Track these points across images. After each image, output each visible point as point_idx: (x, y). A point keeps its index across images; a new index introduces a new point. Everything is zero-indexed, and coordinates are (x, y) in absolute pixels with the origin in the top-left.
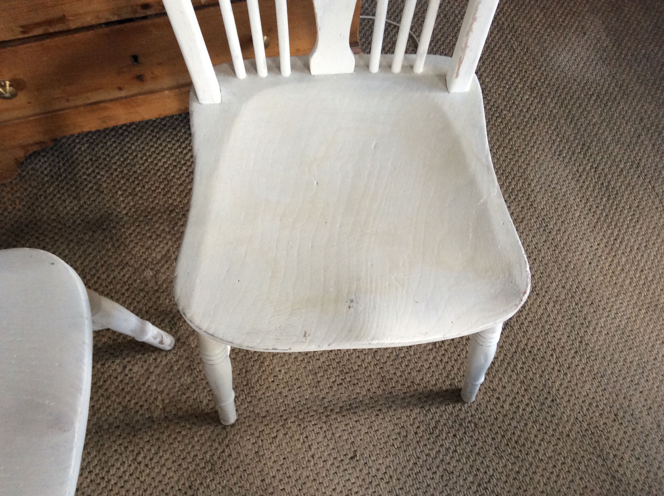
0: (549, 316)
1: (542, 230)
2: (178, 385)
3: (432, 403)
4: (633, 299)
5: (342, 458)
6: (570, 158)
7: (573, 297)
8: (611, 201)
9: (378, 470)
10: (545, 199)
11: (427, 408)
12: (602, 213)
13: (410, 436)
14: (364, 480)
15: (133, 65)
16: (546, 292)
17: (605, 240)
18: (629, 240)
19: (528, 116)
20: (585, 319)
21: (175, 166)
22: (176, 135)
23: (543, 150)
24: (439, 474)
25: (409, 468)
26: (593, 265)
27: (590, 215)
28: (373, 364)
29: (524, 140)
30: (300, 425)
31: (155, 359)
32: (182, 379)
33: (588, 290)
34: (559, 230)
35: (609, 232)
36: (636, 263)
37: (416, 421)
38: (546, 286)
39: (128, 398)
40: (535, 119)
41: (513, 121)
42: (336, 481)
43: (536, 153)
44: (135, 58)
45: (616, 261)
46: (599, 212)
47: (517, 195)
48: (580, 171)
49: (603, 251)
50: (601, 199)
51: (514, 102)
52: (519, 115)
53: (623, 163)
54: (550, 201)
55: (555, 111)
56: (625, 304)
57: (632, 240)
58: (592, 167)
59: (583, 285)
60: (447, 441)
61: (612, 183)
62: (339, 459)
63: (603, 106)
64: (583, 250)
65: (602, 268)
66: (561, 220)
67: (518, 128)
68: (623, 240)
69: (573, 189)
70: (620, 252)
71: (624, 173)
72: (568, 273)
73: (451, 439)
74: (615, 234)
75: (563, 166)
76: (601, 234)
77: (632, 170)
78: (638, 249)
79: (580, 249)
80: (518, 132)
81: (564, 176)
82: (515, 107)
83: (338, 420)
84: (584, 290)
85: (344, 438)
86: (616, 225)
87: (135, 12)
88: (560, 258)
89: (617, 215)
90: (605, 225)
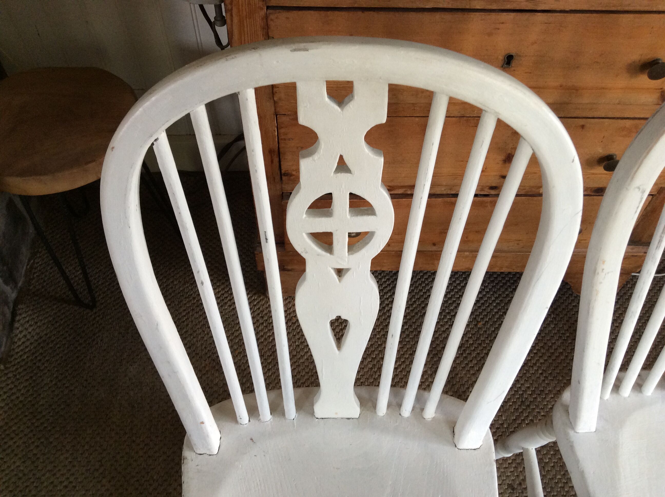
87: (482, 190)
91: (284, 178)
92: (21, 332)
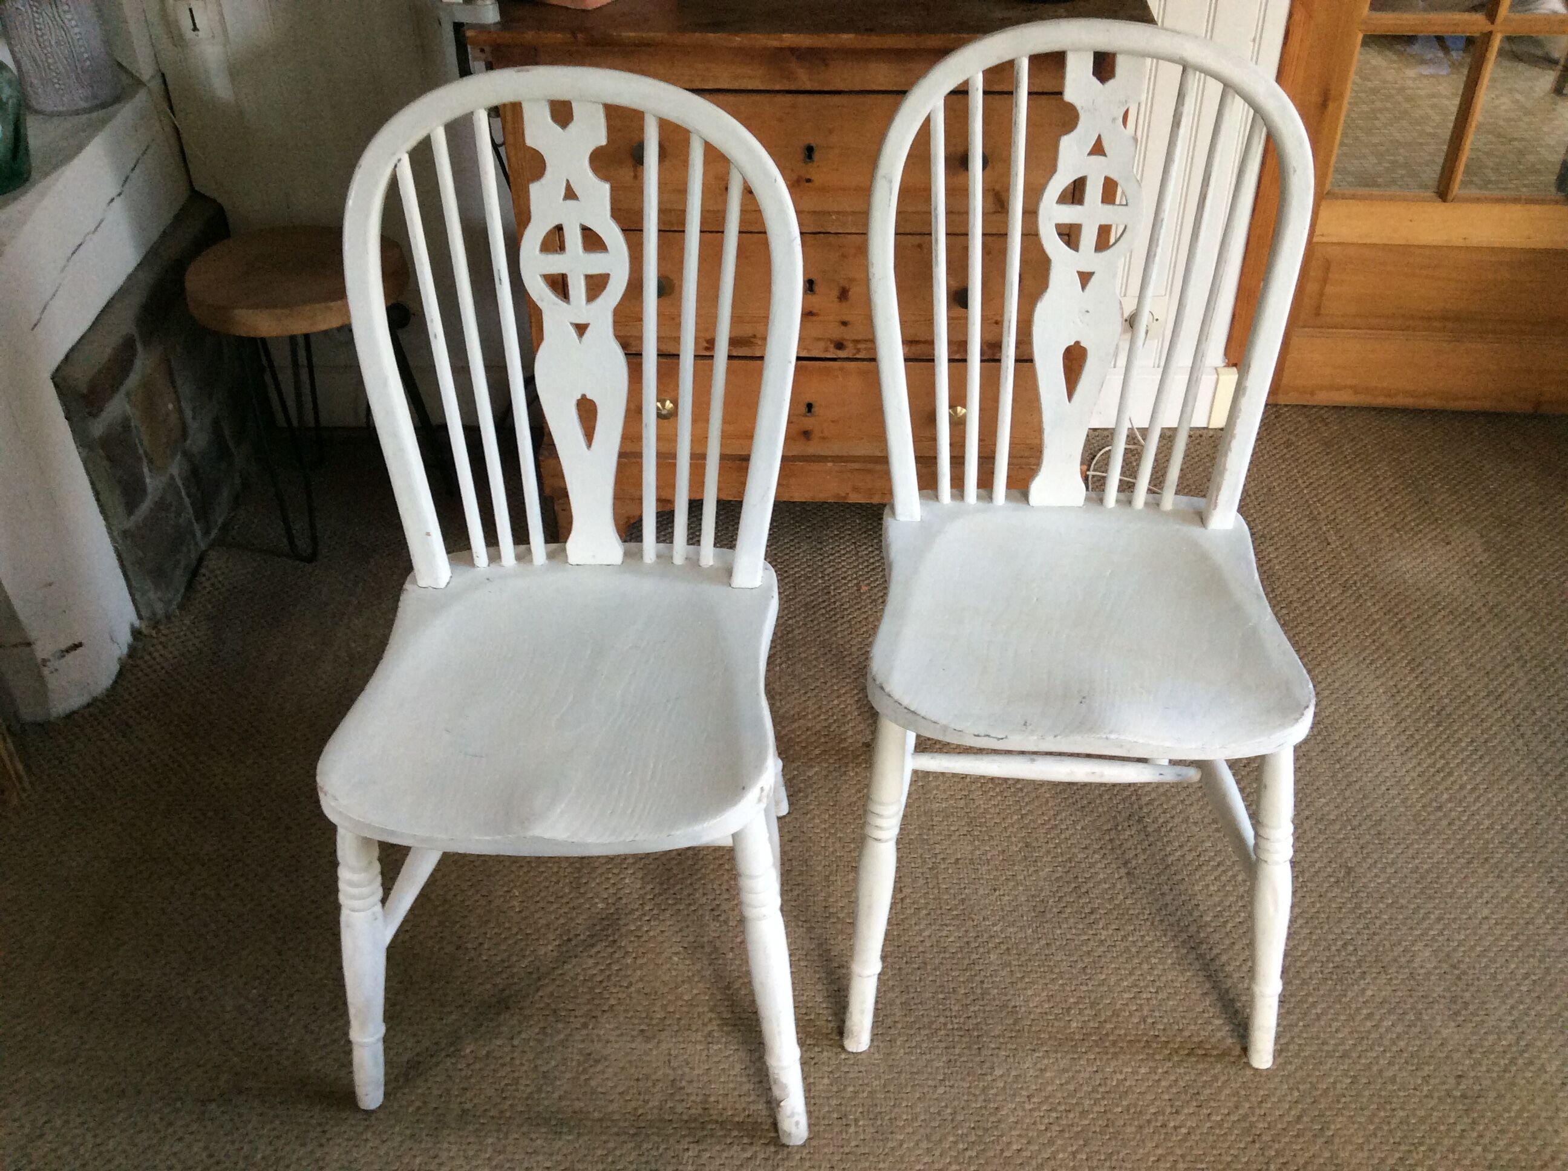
0: (1305, 832)
1: (1319, 738)
4: (1449, 843)
5: (943, 911)
6: (1387, 670)
7: (1349, 820)
8: (1441, 729)
9: (991, 937)
12: (1422, 739)
13: (1049, 916)
14: (968, 943)
15: (805, 416)
16: (1307, 806)
17: (1419, 769)
18: (1461, 776)
19: (1331, 614)
20: (1362, 848)
22: (822, 549)
24: (1080, 965)
25: (1037, 946)
26: (1391, 792)
27: (1403, 738)
28: (1017, 826)
29: (1318, 638)
33: (1376, 818)
34: (1348, 744)
35: (1429, 761)
36: (1465, 805)
37: (1064, 899)
40: (1342, 620)
41: (1306, 615)
42: (927, 933)
44: (809, 406)
45: (1431, 795)
46: (1417, 737)
48: (1399, 687)
49: (1413, 780)
50: (1426, 723)
51: (1313, 597)
52: (1318, 611)
53: (1473, 689)
54: (1342, 710)
55: (1376, 617)
56: (1433, 847)
57: (1465, 778)
58: (1420, 686)
59: (1370, 810)
60: (1104, 933)
61: (1449, 710)
62: (939, 912)
63: (1456, 624)
64: (1381, 772)
65: (1407, 799)
66: (1353, 733)
67: (1312, 624)
68: (1450, 774)
69: (1383, 704)
70: (1441, 788)
71: (1472, 702)
72: (1347, 793)
73: (1111, 932)
74: (1438, 766)
75: (1373, 677)
76: (1415, 761)
77: (1486, 702)
78: (1474, 789)
79: (1376, 771)
80: (1311, 629)
81: (1372, 686)
82: (1313, 602)
83: (950, 871)
84: (1369, 816)
85: (952, 891)
86: (1442, 757)
87: (826, 350)
88: (1340, 775)
89: (1448, 745)
90: (1425, 753)
92: (208, 580)
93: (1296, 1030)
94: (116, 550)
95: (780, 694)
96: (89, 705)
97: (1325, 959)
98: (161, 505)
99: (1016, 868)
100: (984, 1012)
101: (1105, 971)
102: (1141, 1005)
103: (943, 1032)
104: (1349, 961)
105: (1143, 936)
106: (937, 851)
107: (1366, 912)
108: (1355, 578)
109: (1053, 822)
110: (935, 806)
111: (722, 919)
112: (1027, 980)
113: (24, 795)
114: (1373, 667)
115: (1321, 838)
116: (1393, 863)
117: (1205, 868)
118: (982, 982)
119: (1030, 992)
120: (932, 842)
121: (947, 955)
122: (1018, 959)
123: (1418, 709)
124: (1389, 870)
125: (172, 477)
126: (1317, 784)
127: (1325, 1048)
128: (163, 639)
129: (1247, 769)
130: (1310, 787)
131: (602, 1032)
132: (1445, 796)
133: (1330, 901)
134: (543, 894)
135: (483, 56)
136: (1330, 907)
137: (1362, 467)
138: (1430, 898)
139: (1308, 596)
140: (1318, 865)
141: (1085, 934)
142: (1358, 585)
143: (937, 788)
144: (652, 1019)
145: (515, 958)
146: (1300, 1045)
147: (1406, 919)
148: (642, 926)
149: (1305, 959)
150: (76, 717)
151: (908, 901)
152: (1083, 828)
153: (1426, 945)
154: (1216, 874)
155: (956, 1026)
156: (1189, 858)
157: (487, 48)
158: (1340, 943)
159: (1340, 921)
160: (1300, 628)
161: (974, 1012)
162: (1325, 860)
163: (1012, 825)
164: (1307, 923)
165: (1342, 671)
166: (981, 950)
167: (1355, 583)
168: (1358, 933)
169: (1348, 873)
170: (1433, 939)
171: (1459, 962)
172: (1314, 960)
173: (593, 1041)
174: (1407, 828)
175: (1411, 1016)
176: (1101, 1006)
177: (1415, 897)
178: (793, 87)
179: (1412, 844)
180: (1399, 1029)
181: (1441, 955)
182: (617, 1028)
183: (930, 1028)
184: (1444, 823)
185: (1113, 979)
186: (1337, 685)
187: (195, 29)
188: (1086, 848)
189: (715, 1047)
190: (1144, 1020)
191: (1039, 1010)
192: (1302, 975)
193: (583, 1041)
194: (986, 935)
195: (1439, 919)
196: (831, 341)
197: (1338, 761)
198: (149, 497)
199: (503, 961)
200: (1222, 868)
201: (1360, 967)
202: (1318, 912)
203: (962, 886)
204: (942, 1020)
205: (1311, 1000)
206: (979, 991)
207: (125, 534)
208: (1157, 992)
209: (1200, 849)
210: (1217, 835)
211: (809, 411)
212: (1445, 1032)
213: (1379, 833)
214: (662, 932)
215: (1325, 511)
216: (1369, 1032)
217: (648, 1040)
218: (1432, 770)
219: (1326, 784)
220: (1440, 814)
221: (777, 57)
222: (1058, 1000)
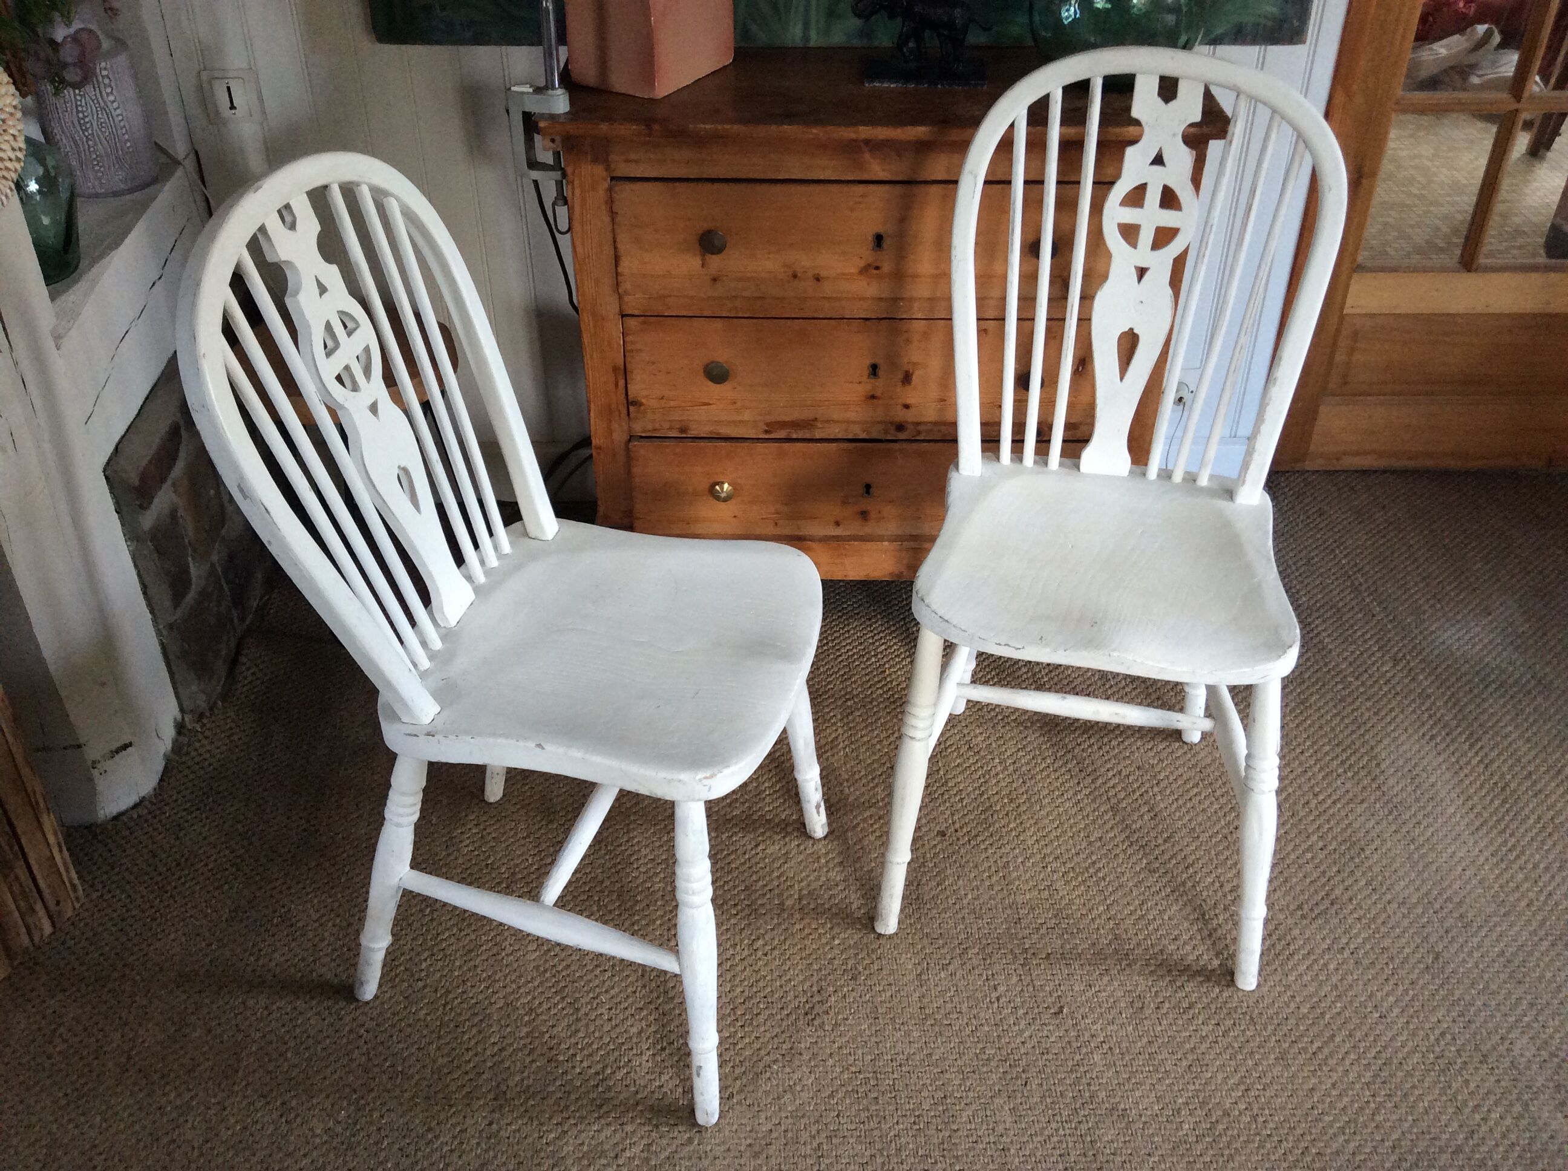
0: (1389, 917)
2: (823, 879)
3: (1188, 981)
4: (1531, 925)
5: (1041, 1010)
6: (1448, 746)
7: (1430, 903)
8: (1507, 805)
9: (1093, 1036)
10: (1400, 786)
11: (1178, 984)
12: (1490, 817)
13: (1148, 1012)
14: (1069, 1042)
15: (863, 496)
17: (1492, 849)
18: (1532, 855)
19: (1385, 689)
20: (1447, 932)
21: (863, 656)
22: (871, 626)
23: (1406, 730)
24: (1184, 1063)
25: (1139, 1044)
26: (1467, 873)
27: (1472, 816)
28: (1104, 917)
29: (1376, 714)
30: (984, 959)
31: (798, 846)
32: (830, 874)
33: (1456, 900)
34: (1419, 823)
35: (1500, 840)
36: (1541, 884)
37: (1161, 994)
38: (1388, 882)
39: (754, 877)
40: (1397, 694)
41: (1362, 690)
42: (1027, 1034)
43: (1394, 730)
44: (868, 488)
45: (1506, 876)
46: (1486, 815)
47: (1357, 773)
48: (1461, 763)
49: (1487, 860)
50: (1492, 801)
51: (1366, 671)
52: (1372, 686)
53: (1533, 765)
54: (1409, 789)
55: (1430, 691)
56: (1516, 929)
57: (1537, 856)
58: (1481, 761)
59: (1449, 892)
60: (1205, 1028)
61: (1513, 786)
62: (1036, 1011)
63: (1508, 697)
64: (1454, 853)
65: (1483, 879)
66: (1422, 813)
67: (1368, 699)
68: (1523, 853)
69: (1448, 782)
70: (1515, 867)
71: (1534, 777)
72: (1426, 875)
73: (1211, 1027)
74: (1510, 845)
75: (1435, 753)
76: (1486, 840)
77: (1547, 777)
78: (1547, 869)
79: (1449, 851)
80: (1369, 704)
81: (1435, 764)
82: (1366, 676)
83: (1042, 967)
84: (1449, 899)
85: (1047, 988)
86: (1512, 835)
87: (886, 432)
88: (1416, 856)
89: (1516, 823)
90: (1495, 831)
91: (632, 408)
92: (248, 669)
93: (1407, 1125)
94: (162, 645)
95: (847, 781)
96: (136, 806)
97: (1424, 1049)
98: (204, 594)
99: (1108, 962)
100: (1095, 1116)
101: (1210, 1069)
102: (1249, 1103)
103: (1055, 1139)
104: (1450, 1051)
105: (1244, 1031)
106: (1027, 946)
107: (1459, 1000)
108: (1404, 651)
109: (1139, 912)
110: (1020, 899)
111: (816, 1023)
112: (1134, 1081)
113: (77, 906)
114: (1433, 743)
115: (1406, 923)
116: (1479, 947)
117: (1296, 957)
118: (1089, 1084)
119: (1138, 1094)
120: (1020, 936)
121: (1050, 1057)
122: (1122, 1059)
123: (1482, 786)
124: (1475, 955)
125: (213, 565)
126: (1395, 866)
127: (1437, 1143)
128: (208, 733)
129: (1325, 852)
130: (1388, 869)
131: (709, 1148)
132: (1521, 876)
133: (1422, 988)
134: (630, 1000)
135: (551, 144)
136: (1423, 994)
137: (1396, 536)
138: (1520, 982)
139: (1360, 670)
140: (1407, 950)
141: (1186, 1030)
142: (1408, 657)
143: (1019, 878)
144: (757, 1132)
145: (609, 1071)
146: (1412, 1140)
147: (1499, 1005)
148: (736, 1032)
149: (1406, 1050)
150: (124, 818)
151: (1004, 999)
152: (1170, 919)
153: (1523, 1032)
154: (1307, 963)
155: (1068, 1132)
156: (1279, 947)
157: (558, 139)
158: (1437, 1032)
159: (1434, 1009)
160: (1358, 703)
161: (1085, 1116)
162: (1413, 946)
163: (1100, 916)
164: (1403, 1011)
165: (1404, 748)
166: (1084, 1050)
167: (1404, 656)
168: (1454, 1021)
169: (1436, 958)
170: (1529, 1026)
171: (1557, 1049)
172: (1415, 1050)
173: (700, 1158)
174: (1488, 910)
175: (1518, 1108)
176: (1211, 1106)
177: (1505, 982)
178: (866, 177)
179: (1495, 926)
180: (1508, 1121)
181: (1538, 1043)
182: (724, 1143)
183: (1042, 1134)
184: (1523, 904)
185: (1220, 1076)
186: (1401, 762)
187: (233, 107)
188: (1175, 939)
189: (827, 1161)
190: (1255, 1118)
191: (1149, 1113)
192: (1405, 1067)
193: (690, 1158)
194: (1087, 1035)
195: (1531, 1005)
196: (892, 423)
197: (1413, 840)
198: (193, 587)
199: (597, 1073)
200: (1313, 957)
201: (1460, 1056)
202: (1413, 1000)
203: (1057, 982)
204: (1054, 1125)
205: (1417, 1093)
206: (1087, 1094)
207: (171, 627)
208: (1264, 1089)
209: (1288, 937)
210: (1305, 922)
211: (868, 492)
212: (1554, 1125)
213: (1461, 916)
214: (757, 1038)
215: (1366, 581)
216: (1479, 1125)
217: (756, 1155)
218: (1504, 849)
219: (1402, 866)
220: (1517, 895)
221: (851, 149)
222: (1167, 1100)
